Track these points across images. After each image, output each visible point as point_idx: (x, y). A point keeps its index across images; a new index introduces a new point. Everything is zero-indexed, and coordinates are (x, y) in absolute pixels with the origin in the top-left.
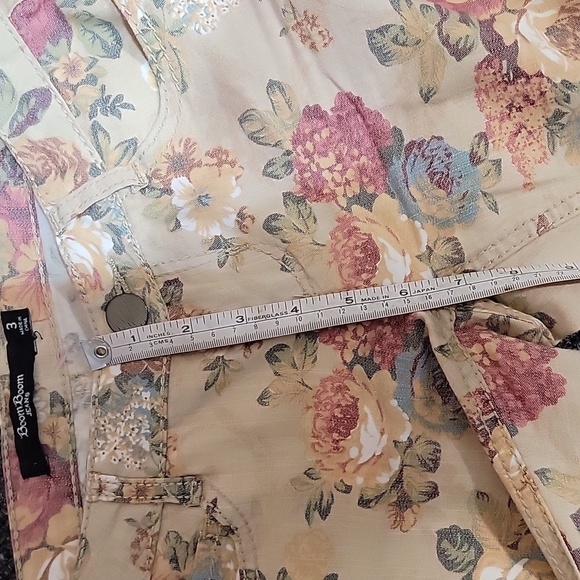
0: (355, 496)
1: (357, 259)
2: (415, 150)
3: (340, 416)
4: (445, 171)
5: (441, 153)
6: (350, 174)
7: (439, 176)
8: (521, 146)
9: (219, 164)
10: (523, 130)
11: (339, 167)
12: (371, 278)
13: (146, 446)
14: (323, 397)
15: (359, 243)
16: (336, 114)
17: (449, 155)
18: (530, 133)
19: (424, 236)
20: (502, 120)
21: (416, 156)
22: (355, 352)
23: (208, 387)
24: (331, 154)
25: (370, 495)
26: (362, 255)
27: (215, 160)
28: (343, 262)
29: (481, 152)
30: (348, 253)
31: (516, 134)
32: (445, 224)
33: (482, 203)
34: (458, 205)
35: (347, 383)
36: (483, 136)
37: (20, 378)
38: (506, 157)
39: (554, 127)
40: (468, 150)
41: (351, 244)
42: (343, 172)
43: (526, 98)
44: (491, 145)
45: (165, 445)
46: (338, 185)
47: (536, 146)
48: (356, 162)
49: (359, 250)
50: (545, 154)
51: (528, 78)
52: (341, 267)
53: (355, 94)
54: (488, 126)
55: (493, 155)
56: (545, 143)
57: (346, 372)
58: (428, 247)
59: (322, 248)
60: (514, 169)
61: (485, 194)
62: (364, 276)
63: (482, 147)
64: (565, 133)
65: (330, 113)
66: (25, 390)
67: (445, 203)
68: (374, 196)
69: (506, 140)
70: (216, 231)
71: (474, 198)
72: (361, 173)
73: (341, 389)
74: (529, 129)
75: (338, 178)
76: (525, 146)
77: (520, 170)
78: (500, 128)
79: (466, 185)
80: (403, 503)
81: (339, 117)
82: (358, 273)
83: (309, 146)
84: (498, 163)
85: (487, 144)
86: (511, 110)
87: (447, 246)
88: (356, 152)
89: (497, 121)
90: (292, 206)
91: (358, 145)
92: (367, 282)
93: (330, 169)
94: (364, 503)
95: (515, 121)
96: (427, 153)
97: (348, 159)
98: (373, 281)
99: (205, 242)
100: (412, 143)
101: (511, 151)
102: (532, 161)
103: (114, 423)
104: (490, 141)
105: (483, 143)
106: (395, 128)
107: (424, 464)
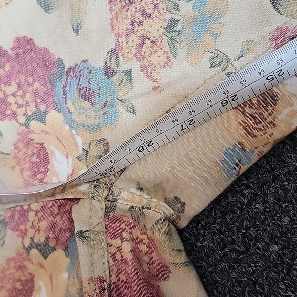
1: (34, 163)
2: (72, 73)
3: (20, 288)
4: (88, 85)
5: (85, 72)
6: (28, 97)
7: (84, 90)
8: (147, 55)
10: (147, 41)
11: (20, 93)
12: (44, 177)
14: (7, 273)
15: (35, 151)
16: (14, 52)
17: (90, 72)
18: (153, 42)
19: (80, 140)
20: (128, 35)
21: (72, 78)
24: (13, 83)
26: (38, 160)
28: (24, 166)
29: (113, 65)
30: (27, 160)
31: (142, 45)
32: (94, 129)
33: (121, 108)
34: (102, 112)
35: (26, 263)
36: (113, 52)
38: (135, 66)
39: (172, 34)
40: (102, 65)
41: (29, 152)
42: (23, 96)
43: (144, 13)
44: (121, 58)
46: (20, 106)
47: (160, 53)
48: (31, 88)
49: (35, 156)
50: (168, 58)
52: (22, 170)
53: (29, 37)
54: (117, 42)
55: (124, 66)
56: (168, 49)
57: (25, 255)
58: (84, 149)
59: (7, 156)
60: (143, 76)
61: (121, 101)
62: (39, 176)
63: (114, 61)
64: (182, 38)
65: (10, 52)
67: (91, 112)
68: (46, 113)
69: (134, 52)
71: (113, 105)
72: (35, 96)
73: (21, 268)
74: (152, 39)
75: (20, 101)
76: (151, 54)
77: (148, 76)
78: (127, 42)
79: (105, 96)
81: (17, 54)
82: (35, 174)
84: (128, 73)
85: (117, 58)
86: (133, 26)
87: (99, 146)
88: (30, 80)
89: (124, 36)
91: (32, 74)
92: (41, 181)
93: (14, 95)
95: (138, 34)
97: (25, 85)
98: (45, 180)
100: (70, 69)
101: (139, 60)
102: (158, 67)
104: (119, 55)
105: (114, 57)
106: (59, 59)
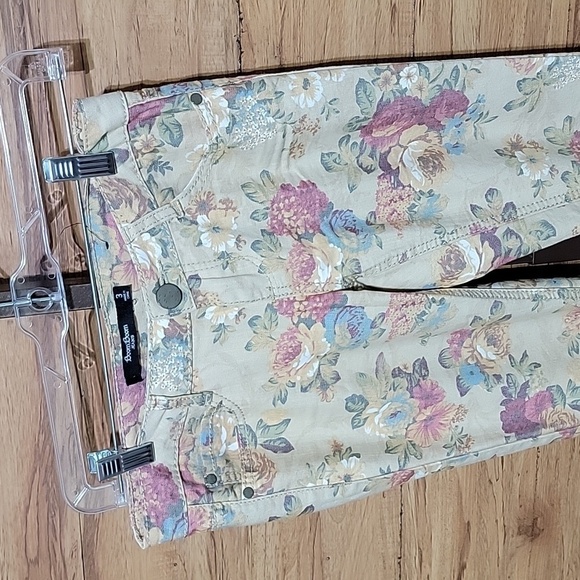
0: (298, 387)
1: (303, 268)
2: (337, 215)
4: (354, 227)
5: (350, 219)
6: (300, 222)
9: (226, 209)
11: (294, 218)
13: (181, 377)
15: (305, 259)
21: (337, 218)
22: (299, 316)
23: (215, 341)
24: (292, 211)
25: (305, 385)
26: (306, 266)
27: (224, 206)
28: (295, 269)
30: (298, 265)
37: (126, 327)
40: (365, 219)
42: (296, 221)
45: (192, 375)
46: (293, 228)
48: (304, 217)
51: (404, 187)
52: (293, 271)
57: (295, 329)
59: (284, 261)
62: (305, 278)
63: (372, 219)
65: (297, 189)
66: (131, 334)
69: (386, 217)
70: (222, 249)
72: (306, 223)
74: (398, 212)
75: (293, 224)
78: (384, 210)
80: (324, 386)
81: (301, 192)
82: (303, 276)
83: (281, 205)
85: (375, 218)
86: (391, 202)
88: (305, 212)
89: (383, 206)
90: (267, 237)
93: (289, 218)
94: (304, 390)
96: (343, 218)
97: (300, 214)
99: (215, 254)
100: (336, 211)
103: (162, 366)
104: (377, 216)
106: (331, 202)
107: (330, 362)
